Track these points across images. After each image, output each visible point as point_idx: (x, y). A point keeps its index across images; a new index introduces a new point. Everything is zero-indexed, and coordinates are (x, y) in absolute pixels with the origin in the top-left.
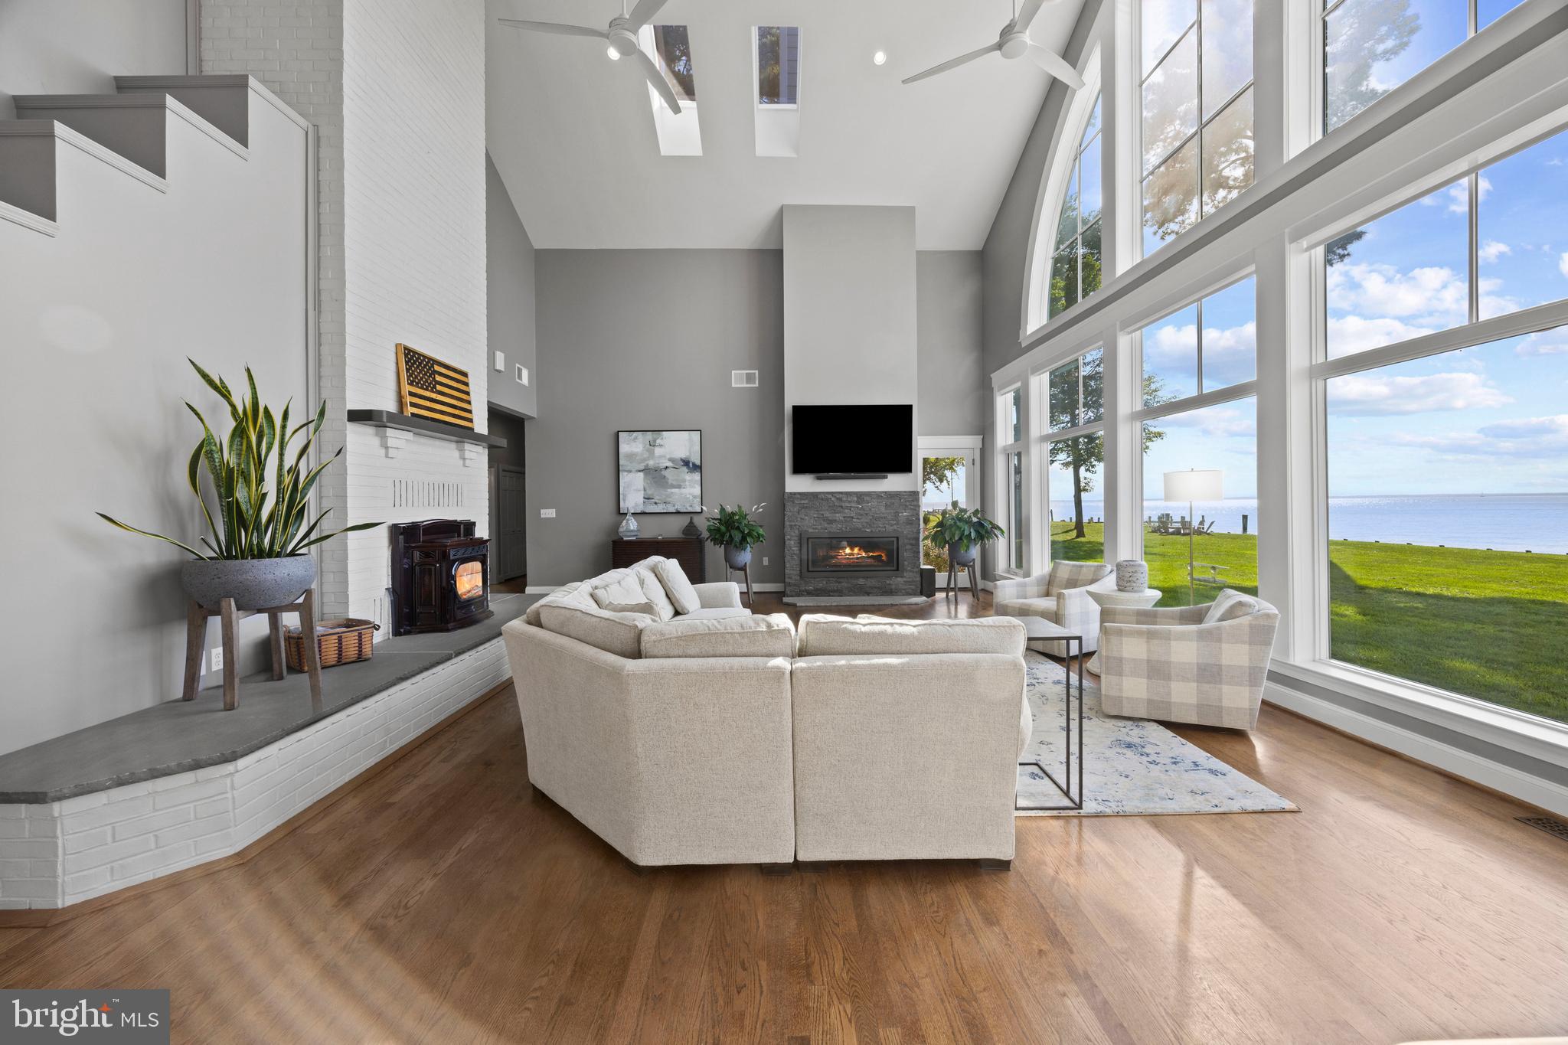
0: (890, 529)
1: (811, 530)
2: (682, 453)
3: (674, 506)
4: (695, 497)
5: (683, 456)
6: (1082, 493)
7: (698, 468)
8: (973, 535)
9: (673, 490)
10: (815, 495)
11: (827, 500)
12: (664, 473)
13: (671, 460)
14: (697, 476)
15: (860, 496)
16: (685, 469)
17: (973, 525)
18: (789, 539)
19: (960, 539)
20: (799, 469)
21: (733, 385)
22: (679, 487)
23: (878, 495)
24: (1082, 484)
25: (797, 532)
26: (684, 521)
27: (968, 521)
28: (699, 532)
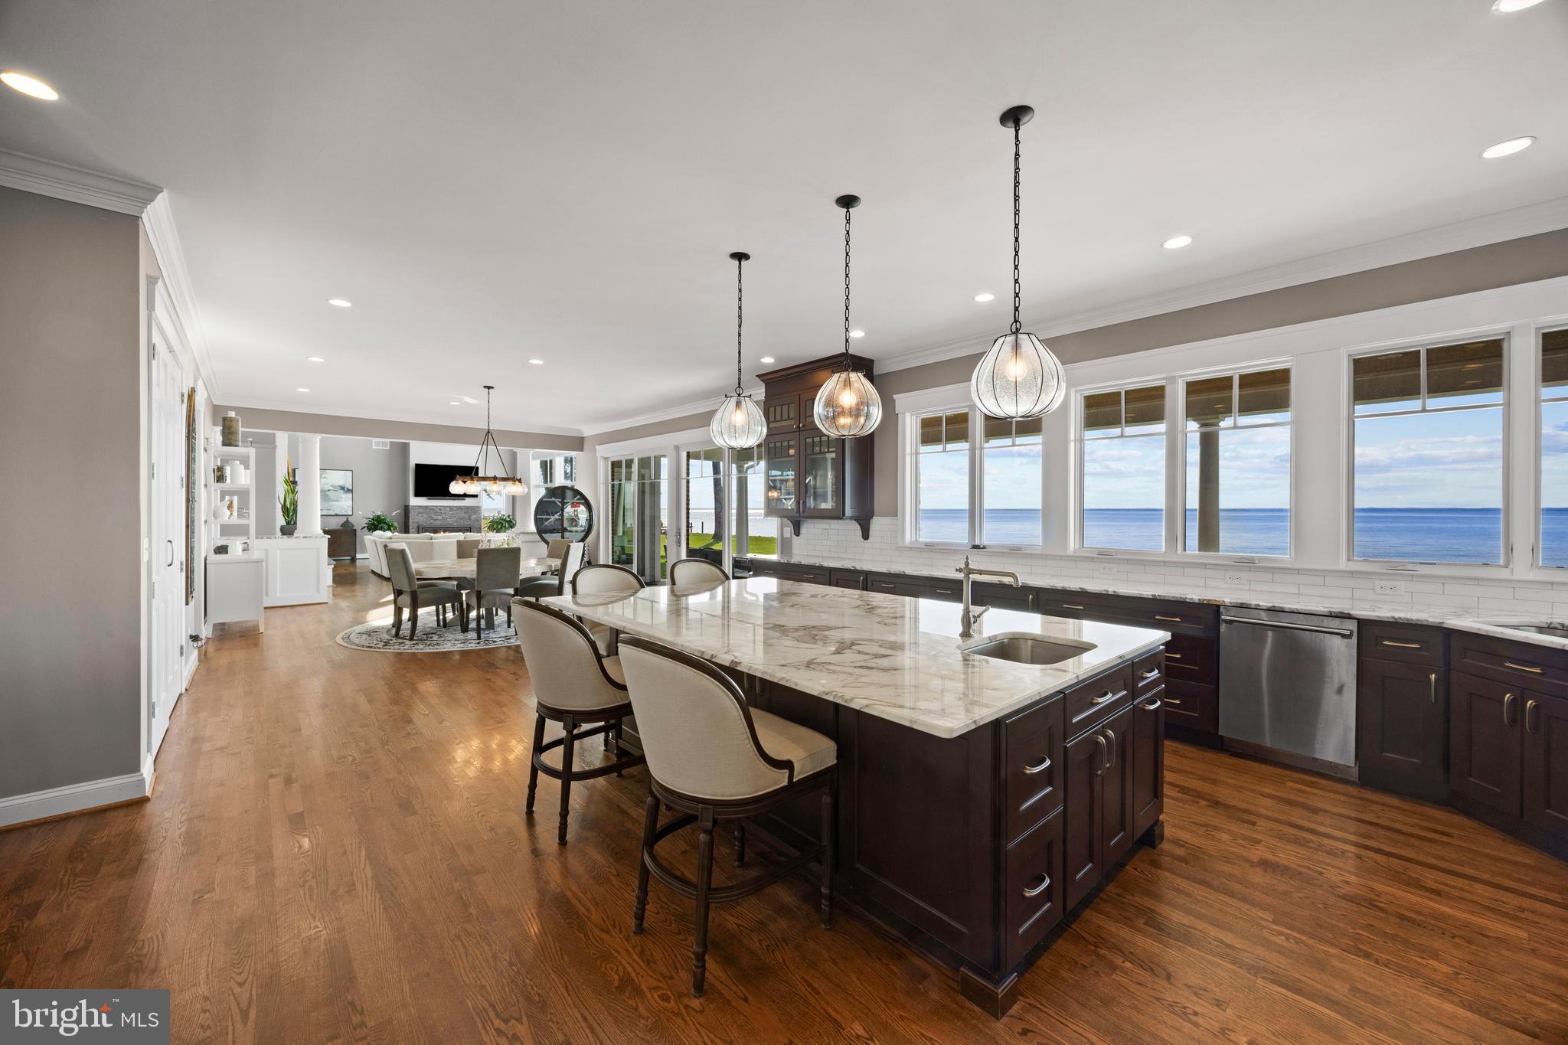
0: (466, 523)
1: (423, 522)
2: (341, 483)
3: (334, 511)
4: (348, 507)
5: (341, 484)
7: (349, 491)
8: (507, 526)
10: (427, 507)
11: (433, 510)
12: (327, 493)
13: (332, 486)
14: (350, 495)
15: (451, 508)
16: (342, 491)
17: (507, 522)
18: (411, 529)
19: (501, 528)
20: (418, 494)
21: (374, 447)
22: (338, 501)
23: (460, 508)
25: (416, 523)
26: (345, 519)
27: (505, 520)
28: (353, 526)
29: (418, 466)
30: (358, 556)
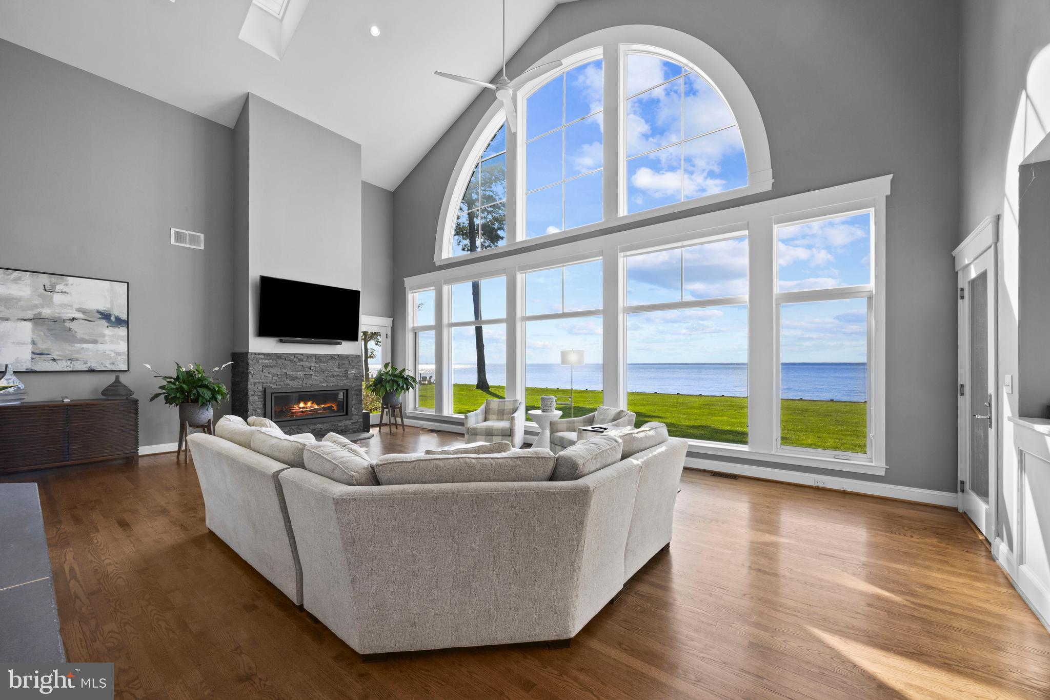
0: (341, 384)
1: (274, 386)
3: (85, 363)
4: (118, 354)
7: (119, 322)
9: (85, 346)
10: (278, 356)
12: (72, 325)
13: (79, 310)
14: (122, 331)
16: (104, 323)
18: (252, 395)
19: (397, 389)
20: (263, 332)
21: (173, 242)
22: (95, 342)
23: (332, 357)
25: (260, 388)
26: (111, 379)
28: (130, 392)
29: (266, 282)
30: (143, 450)
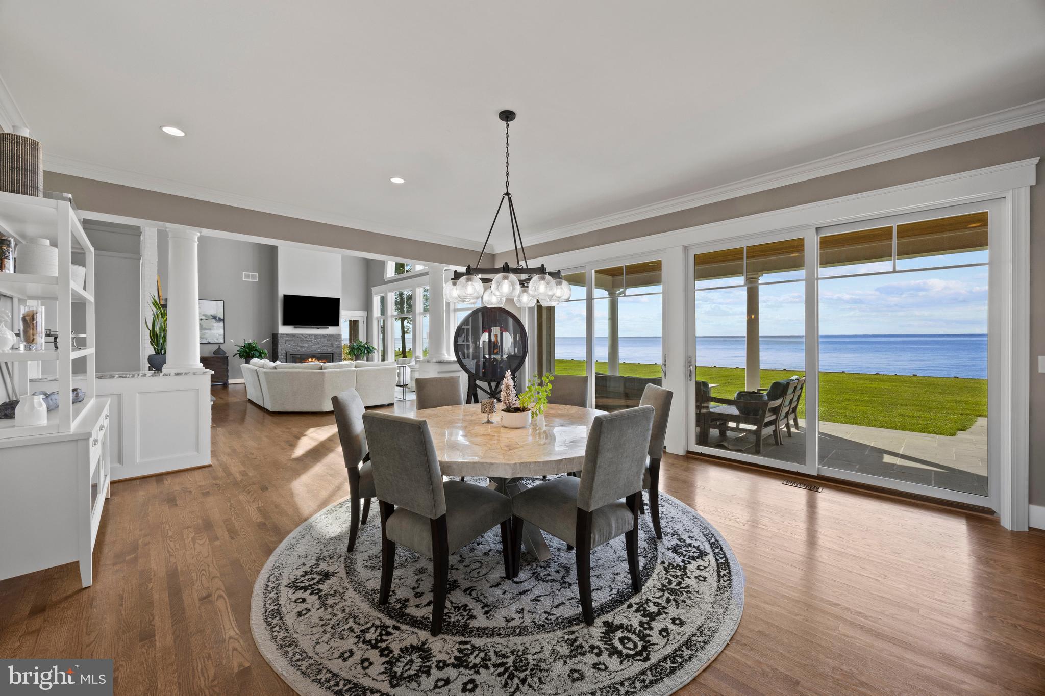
0: (329, 350)
1: (291, 351)
2: (213, 312)
3: (206, 339)
4: (220, 335)
5: (213, 314)
6: (405, 335)
7: (221, 320)
8: (366, 352)
9: (206, 331)
10: (294, 335)
11: (300, 338)
13: (204, 315)
14: (221, 324)
15: (316, 336)
16: (214, 320)
17: (366, 348)
18: (280, 352)
19: (361, 354)
20: (286, 322)
21: (244, 279)
22: (210, 329)
23: (324, 336)
24: (406, 330)
25: (284, 352)
26: (216, 347)
27: (364, 347)
28: (225, 353)
29: (286, 297)
30: (230, 381)
